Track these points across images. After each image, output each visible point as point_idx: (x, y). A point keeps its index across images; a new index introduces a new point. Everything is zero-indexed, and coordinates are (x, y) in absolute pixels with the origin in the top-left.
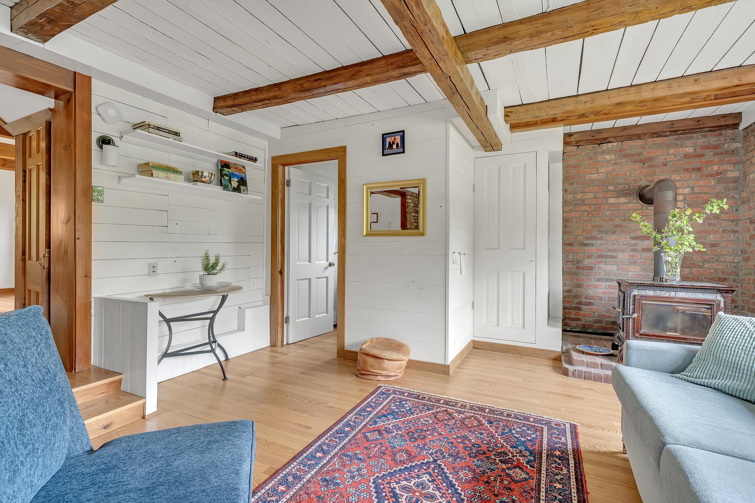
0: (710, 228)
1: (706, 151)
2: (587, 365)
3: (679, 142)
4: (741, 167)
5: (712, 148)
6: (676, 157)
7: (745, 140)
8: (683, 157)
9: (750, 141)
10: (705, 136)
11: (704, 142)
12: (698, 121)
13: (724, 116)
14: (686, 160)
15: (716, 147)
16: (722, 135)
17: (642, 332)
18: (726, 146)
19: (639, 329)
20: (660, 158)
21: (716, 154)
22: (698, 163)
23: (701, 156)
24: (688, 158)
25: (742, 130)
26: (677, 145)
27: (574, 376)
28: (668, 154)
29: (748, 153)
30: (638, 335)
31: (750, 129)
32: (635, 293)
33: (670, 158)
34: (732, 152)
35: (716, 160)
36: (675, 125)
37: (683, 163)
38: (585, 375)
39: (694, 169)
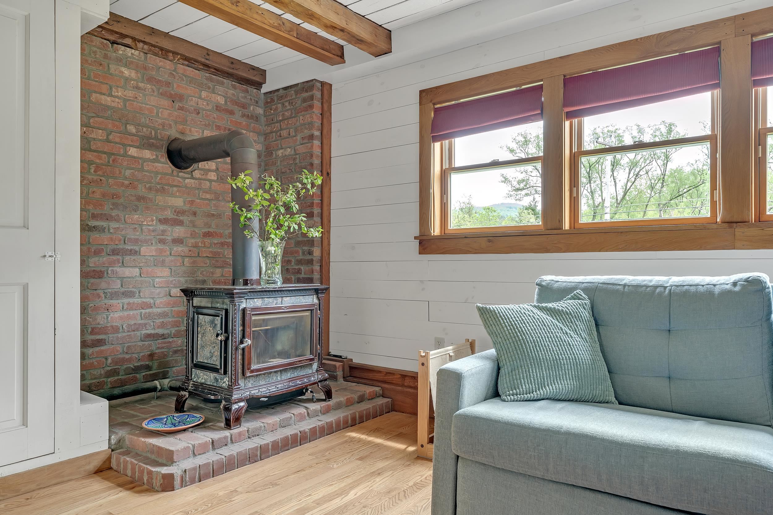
1: (236, 108)
2: (194, 453)
3: (210, 84)
4: (263, 140)
5: (240, 107)
6: (208, 104)
7: (267, 107)
8: (215, 108)
9: (276, 109)
10: (234, 87)
11: (233, 95)
12: (232, 63)
13: (253, 68)
14: (218, 113)
15: (244, 106)
16: (248, 92)
17: (253, 367)
18: (252, 109)
19: (249, 364)
20: (192, 100)
21: (243, 116)
22: (229, 122)
23: (232, 113)
24: (219, 111)
25: (264, 93)
26: (209, 88)
27: (183, 484)
28: (200, 98)
29: (274, 123)
30: (248, 374)
31: (276, 94)
32: (243, 306)
33: (202, 104)
34: (256, 118)
35: (244, 123)
36: (211, 57)
37: (215, 116)
38: (200, 473)
39: (225, 128)
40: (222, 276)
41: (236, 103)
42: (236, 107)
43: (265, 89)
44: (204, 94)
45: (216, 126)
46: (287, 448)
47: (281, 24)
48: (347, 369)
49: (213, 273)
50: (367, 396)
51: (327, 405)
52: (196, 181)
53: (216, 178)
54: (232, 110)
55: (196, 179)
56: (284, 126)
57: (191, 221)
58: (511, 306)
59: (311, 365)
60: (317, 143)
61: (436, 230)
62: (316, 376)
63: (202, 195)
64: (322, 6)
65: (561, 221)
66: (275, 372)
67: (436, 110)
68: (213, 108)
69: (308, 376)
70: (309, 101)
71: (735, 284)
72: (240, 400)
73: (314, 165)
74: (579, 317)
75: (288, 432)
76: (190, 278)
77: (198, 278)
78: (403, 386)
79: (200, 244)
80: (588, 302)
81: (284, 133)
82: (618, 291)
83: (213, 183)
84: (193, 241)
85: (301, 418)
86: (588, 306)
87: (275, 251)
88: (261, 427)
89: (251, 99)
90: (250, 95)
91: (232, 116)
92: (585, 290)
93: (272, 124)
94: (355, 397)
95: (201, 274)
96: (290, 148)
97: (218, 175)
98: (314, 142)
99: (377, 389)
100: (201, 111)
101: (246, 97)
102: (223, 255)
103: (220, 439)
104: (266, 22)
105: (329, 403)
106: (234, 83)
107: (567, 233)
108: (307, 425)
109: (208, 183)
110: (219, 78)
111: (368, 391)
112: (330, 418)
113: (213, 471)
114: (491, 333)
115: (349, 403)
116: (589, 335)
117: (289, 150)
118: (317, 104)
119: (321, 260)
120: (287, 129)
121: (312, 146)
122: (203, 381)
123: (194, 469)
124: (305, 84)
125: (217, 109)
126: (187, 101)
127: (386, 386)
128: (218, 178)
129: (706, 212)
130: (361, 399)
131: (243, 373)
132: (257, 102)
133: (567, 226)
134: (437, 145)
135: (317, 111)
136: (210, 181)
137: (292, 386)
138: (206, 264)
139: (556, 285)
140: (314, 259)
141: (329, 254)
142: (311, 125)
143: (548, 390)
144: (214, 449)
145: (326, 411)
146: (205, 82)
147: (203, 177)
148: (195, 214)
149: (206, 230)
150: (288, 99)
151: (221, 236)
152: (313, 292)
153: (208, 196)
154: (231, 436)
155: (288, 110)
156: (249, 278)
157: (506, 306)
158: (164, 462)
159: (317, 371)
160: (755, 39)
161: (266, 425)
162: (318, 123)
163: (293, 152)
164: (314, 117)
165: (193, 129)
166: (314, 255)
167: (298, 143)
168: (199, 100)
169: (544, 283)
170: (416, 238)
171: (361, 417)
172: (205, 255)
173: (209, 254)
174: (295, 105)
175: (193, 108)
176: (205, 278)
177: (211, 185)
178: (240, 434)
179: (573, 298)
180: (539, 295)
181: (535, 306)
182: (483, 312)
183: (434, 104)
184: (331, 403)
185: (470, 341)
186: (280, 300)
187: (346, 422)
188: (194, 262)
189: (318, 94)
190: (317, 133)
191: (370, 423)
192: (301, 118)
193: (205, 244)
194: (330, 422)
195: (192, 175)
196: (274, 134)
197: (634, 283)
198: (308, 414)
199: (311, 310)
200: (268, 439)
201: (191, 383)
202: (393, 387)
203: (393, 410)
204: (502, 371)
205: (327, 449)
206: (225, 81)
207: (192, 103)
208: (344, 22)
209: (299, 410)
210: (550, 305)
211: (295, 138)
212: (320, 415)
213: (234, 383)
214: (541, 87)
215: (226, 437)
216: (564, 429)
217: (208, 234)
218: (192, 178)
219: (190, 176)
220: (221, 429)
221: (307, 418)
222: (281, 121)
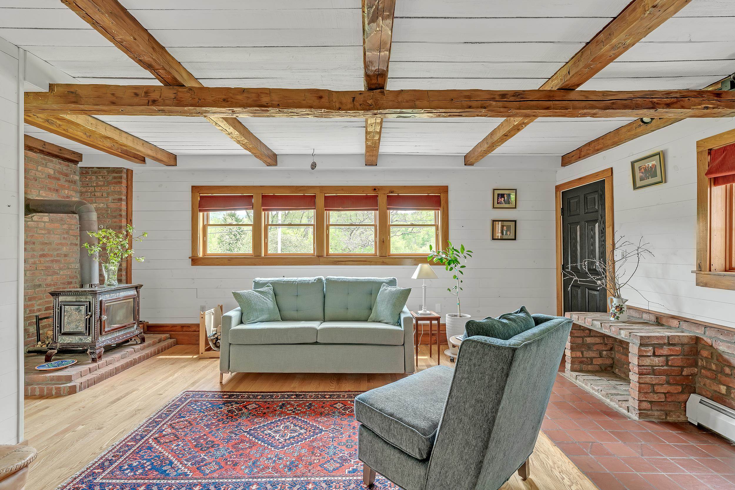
0: (64, 241)
1: (61, 177)
2: (81, 375)
3: (44, 162)
4: (79, 196)
5: (64, 175)
6: (42, 174)
7: (82, 176)
8: (47, 176)
9: (91, 179)
10: (60, 163)
11: (59, 168)
12: (60, 150)
13: (74, 153)
14: (49, 179)
15: (66, 175)
16: (69, 166)
17: (106, 330)
18: (71, 176)
19: (104, 328)
20: (32, 172)
21: (66, 181)
22: (57, 185)
23: (59, 179)
24: (50, 178)
25: (80, 167)
26: (43, 164)
27: (81, 389)
28: (37, 170)
29: (89, 187)
30: (104, 333)
31: (90, 169)
32: (100, 299)
33: (39, 174)
34: (75, 182)
35: (67, 186)
36: (47, 146)
37: (48, 182)
38: (88, 384)
39: (54, 189)
40: (52, 280)
41: (61, 173)
42: (61, 175)
43: (80, 165)
44: (40, 168)
45: (48, 188)
46: (127, 368)
47: (113, 145)
48: (146, 327)
49: (46, 279)
50: (163, 339)
51: (144, 345)
52: (35, 223)
53: (48, 221)
54: (59, 178)
55: (35, 221)
56: (97, 189)
57: (31, 248)
58: (245, 291)
59: (133, 326)
60: (124, 203)
61: (201, 255)
62: (136, 331)
63: (39, 231)
64: (145, 147)
65: (261, 253)
66: (116, 331)
67: (201, 197)
68: (46, 176)
69: (133, 332)
70: (118, 179)
71: (315, 280)
72: (101, 347)
73: (122, 216)
74: (269, 293)
75: (127, 360)
76: (30, 284)
77: (36, 283)
78: (183, 331)
79: (37, 262)
80: (272, 288)
81: (98, 194)
82: (282, 283)
83: (46, 223)
84: (32, 260)
85: (131, 353)
86: (272, 289)
87: (114, 269)
88: (112, 359)
89: (71, 171)
90: (71, 168)
91: (59, 181)
92: (271, 283)
93: (87, 187)
94: (157, 340)
95: (38, 280)
96: (103, 203)
97: (49, 218)
98: (122, 202)
99: (167, 335)
100: (37, 179)
101: (68, 169)
102: (52, 268)
103: (93, 367)
104: (105, 145)
105: (143, 345)
106: (59, 161)
107: (263, 258)
108: (136, 356)
109: (43, 224)
110: (50, 158)
111: (163, 337)
112: (148, 351)
113: (94, 382)
114: (238, 302)
115: (154, 344)
116: (273, 299)
117: (102, 205)
118: (124, 181)
119: (127, 269)
120: (101, 192)
121: (121, 205)
122: (69, 342)
123: (86, 382)
124: (115, 169)
125: (48, 177)
126: (28, 173)
127: (173, 333)
128: (49, 220)
129: (312, 252)
130: (160, 341)
131: (101, 334)
132: (75, 173)
133: (263, 255)
134: (201, 214)
135: (124, 185)
136: (45, 222)
137: (125, 338)
138: (41, 274)
139: (261, 282)
140: (123, 268)
141: (131, 265)
142: (120, 193)
143: (260, 319)
144: (90, 372)
145: (143, 349)
146: (41, 160)
147: (40, 220)
148: (34, 243)
149: (41, 253)
150: (101, 174)
151: (51, 256)
152: (134, 288)
153: (43, 232)
154: (98, 365)
155: (101, 181)
156: (93, 283)
157: (244, 291)
158: (64, 382)
159: (137, 329)
160: (326, 195)
161: (114, 358)
162: (124, 191)
163: (105, 206)
164: (122, 188)
165: (32, 190)
166: (123, 266)
167: (110, 201)
168: (37, 172)
169: (256, 281)
170: (189, 258)
171: (162, 349)
172: (41, 269)
173: (43, 268)
174: (107, 179)
175: (32, 177)
176: (41, 283)
177: (45, 225)
178: (103, 364)
179: (267, 287)
180: (255, 285)
181: (254, 290)
182: (235, 294)
183: (200, 194)
184: (146, 344)
185: (220, 305)
186: (118, 294)
187: (155, 352)
188: (33, 274)
189: (125, 176)
190: (124, 198)
191: (167, 351)
192: (112, 188)
193: (40, 262)
194: (147, 353)
195: (32, 219)
196: (89, 193)
197: (287, 280)
198: (135, 351)
199: (134, 298)
200: (118, 364)
201: (58, 344)
202: (177, 333)
203: (177, 344)
204: (243, 315)
205: (151, 364)
206: (54, 159)
207: (32, 174)
208: (155, 154)
209: (130, 349)
210: (259, 290)
211: (107, 198)
212: (140, 350)
213: (95, 339)
214: (252, 196)
215: (96, 366)
216: (266, 328)
217: (43, 255)
218: (32, 221)
219: (30, 220)
220: (90, 363)
221: (134, 353)
222: (94, 187)
